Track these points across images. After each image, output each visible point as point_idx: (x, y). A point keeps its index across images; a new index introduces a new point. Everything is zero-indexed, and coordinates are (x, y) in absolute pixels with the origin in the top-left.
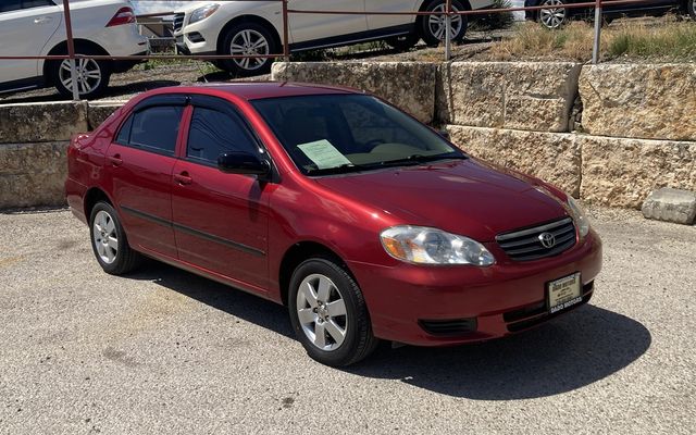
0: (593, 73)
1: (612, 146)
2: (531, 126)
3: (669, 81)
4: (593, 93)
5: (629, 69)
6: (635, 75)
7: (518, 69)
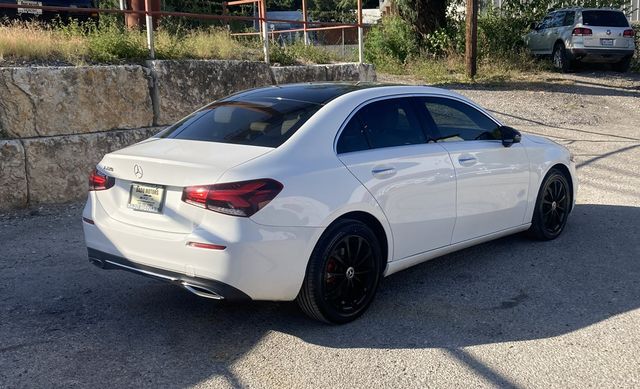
0: (22, 76)
1: (60, 144)
3: (95, 81)
4: (22, 96)
5: (59, 71)
6: (66, 77)
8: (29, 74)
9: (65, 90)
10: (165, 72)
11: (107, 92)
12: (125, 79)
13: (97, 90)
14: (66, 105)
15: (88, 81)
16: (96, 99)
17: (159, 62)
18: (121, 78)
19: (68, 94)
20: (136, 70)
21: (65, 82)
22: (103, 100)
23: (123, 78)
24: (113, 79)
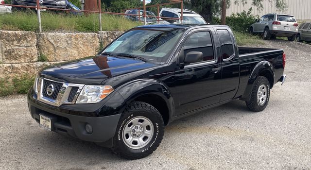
0: (51, 36)
2: (22, 61)
3: (79, 39)
4: (50, 45)
5: (65, 35)
6: (68, 37)
7: (8, 33)
8: (53, 36)
9: (67, 41)
10: (106, 36)
11: (83, 44)
13: (79, 43)
14: (67, 48)
15: (76, 39)
16: (79, 46)
17: (104, 32)
19: (68, 44)
20: (95, 35)
21: (67, 39)
22: (81, 46)
23: (90, 38)
24: (86, 38)
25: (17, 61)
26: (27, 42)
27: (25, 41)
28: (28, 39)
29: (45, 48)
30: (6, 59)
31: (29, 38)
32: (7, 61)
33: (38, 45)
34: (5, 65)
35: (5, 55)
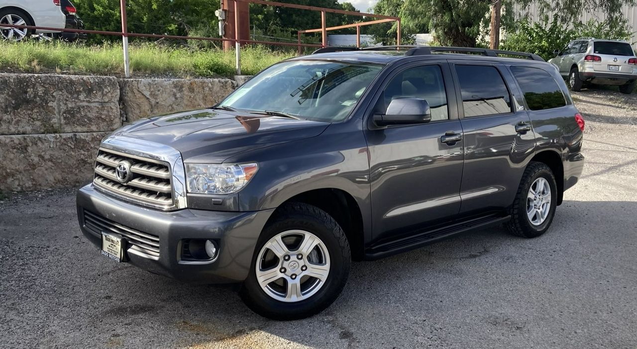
0: (145, 85)
2: (94, 128)
3: (196, 90)
4: (144, 100)
5: (171, 82)
6: (176, 86)
7: (71, 81)
8: (149, 84)
9: (175, 95)
12: (218, 89)
13: (197, 97)
14: (174, 106)
15: (191, 90)
16: (196, 103)
17: (243, 77)
18: (215, 88)
19: (176, 99)
20: (226, 82)
21: (174, 90)
23: (216, 88)
24: (210, 88)
25: (85, 129)
26: (103, 95)
27: (100, 93)
28: (105, 90)
29: (135, 105)
30: (66, 124)
31: (106, 87)
32: (68, 129)
33: (122, 100)
34: (64, 136)
35: (65, 118)
